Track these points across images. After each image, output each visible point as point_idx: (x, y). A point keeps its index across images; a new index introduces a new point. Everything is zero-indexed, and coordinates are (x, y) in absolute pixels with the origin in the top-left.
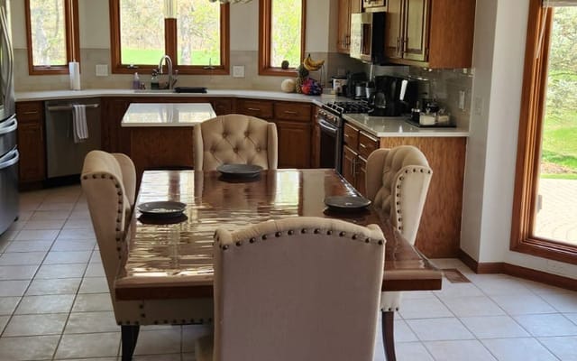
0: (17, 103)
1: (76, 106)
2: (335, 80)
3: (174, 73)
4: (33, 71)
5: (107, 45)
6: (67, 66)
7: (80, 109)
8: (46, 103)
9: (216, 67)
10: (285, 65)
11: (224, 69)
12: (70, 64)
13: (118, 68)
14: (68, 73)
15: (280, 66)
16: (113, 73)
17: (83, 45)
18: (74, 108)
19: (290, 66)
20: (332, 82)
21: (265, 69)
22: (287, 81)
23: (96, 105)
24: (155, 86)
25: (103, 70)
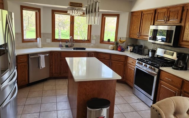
0: (17, 56)
1: (41, 56)
2: (129, 47)
3: (73, 42)
4: (24, 41)
5: (51, 32)
6: (36, 39)
7: (42, 57)
8: (29, 55)
9: (86, 40)
10: (109, 40)
11: (89, 41)
12: (38, 38)
13: (54, 40)
14: (37, 42)
15: (107, 41)
16: (52, 42)
17: (42, 32)
18: (40, 57)
19: (110, 41)
20: (128, 47)
21: (102, 41)
22: (111, 46)
23: (48, 55)
24: (67, 46)
25: (49, 40)
